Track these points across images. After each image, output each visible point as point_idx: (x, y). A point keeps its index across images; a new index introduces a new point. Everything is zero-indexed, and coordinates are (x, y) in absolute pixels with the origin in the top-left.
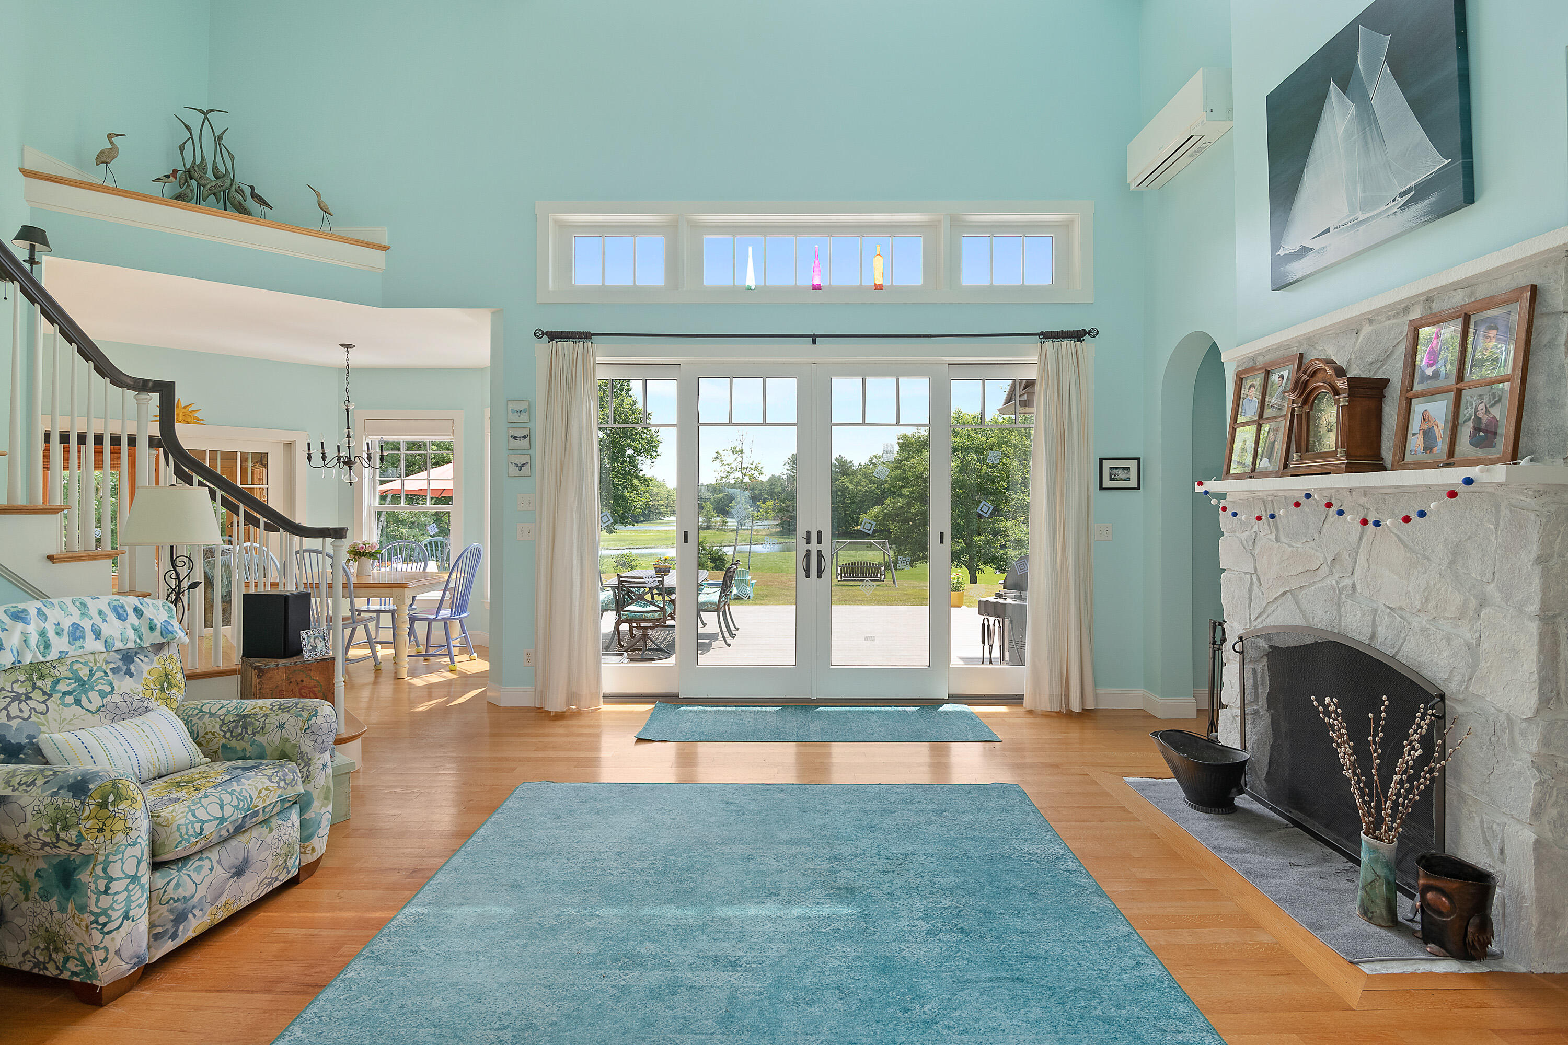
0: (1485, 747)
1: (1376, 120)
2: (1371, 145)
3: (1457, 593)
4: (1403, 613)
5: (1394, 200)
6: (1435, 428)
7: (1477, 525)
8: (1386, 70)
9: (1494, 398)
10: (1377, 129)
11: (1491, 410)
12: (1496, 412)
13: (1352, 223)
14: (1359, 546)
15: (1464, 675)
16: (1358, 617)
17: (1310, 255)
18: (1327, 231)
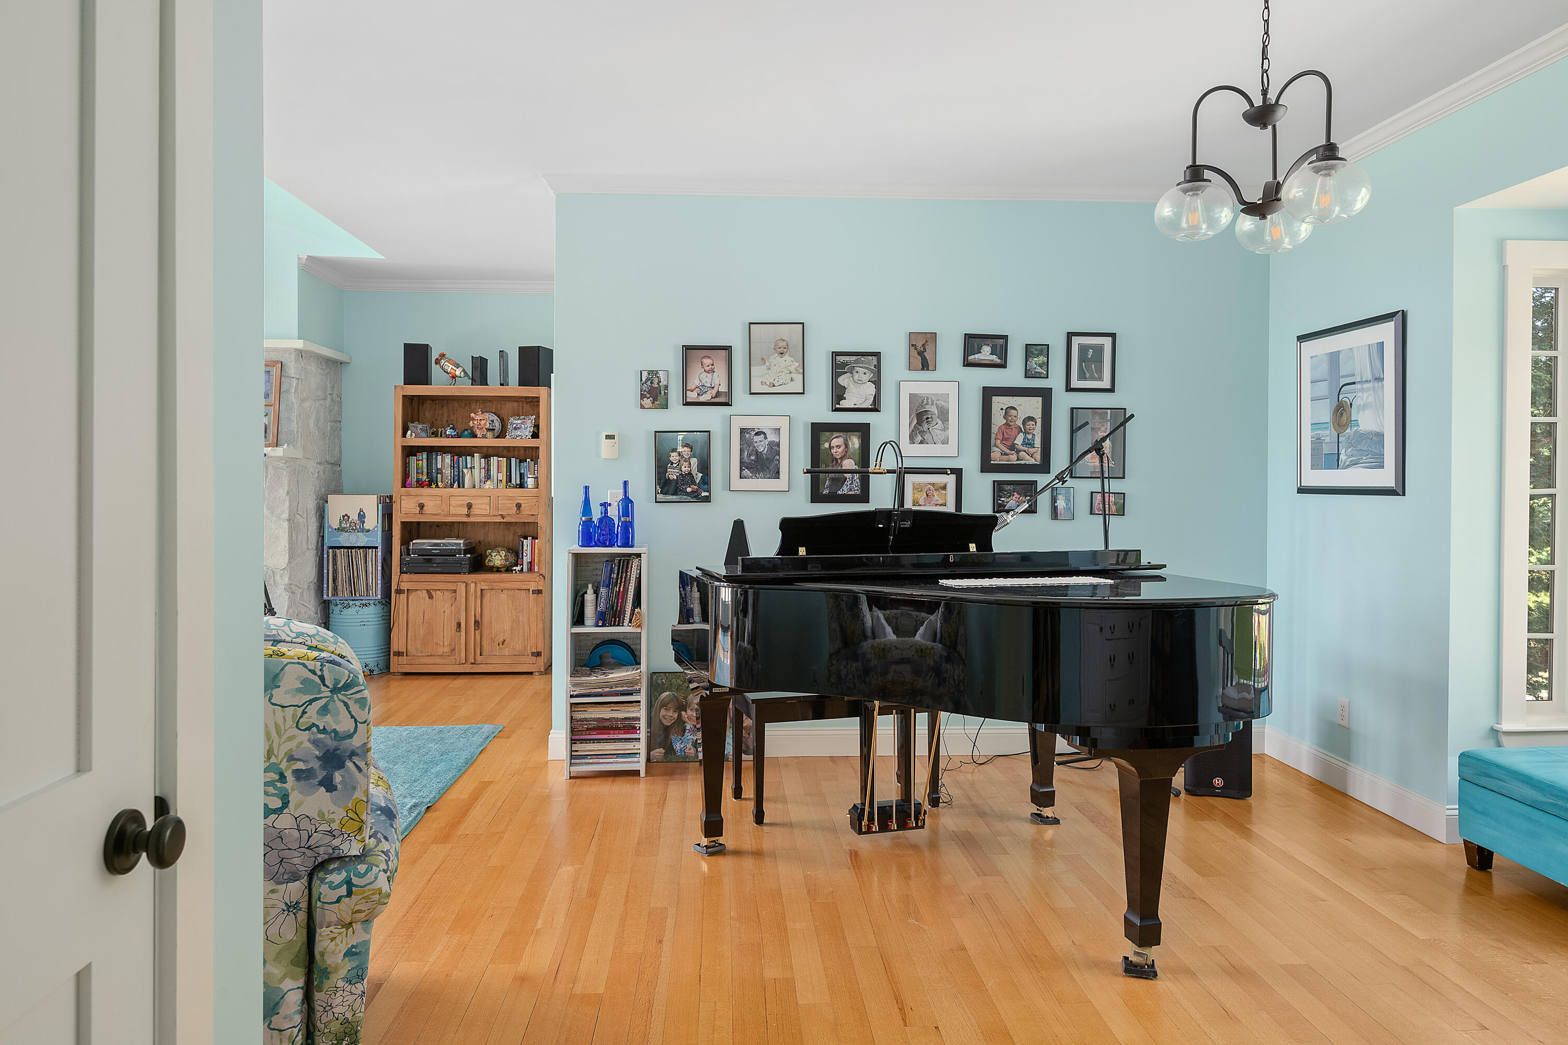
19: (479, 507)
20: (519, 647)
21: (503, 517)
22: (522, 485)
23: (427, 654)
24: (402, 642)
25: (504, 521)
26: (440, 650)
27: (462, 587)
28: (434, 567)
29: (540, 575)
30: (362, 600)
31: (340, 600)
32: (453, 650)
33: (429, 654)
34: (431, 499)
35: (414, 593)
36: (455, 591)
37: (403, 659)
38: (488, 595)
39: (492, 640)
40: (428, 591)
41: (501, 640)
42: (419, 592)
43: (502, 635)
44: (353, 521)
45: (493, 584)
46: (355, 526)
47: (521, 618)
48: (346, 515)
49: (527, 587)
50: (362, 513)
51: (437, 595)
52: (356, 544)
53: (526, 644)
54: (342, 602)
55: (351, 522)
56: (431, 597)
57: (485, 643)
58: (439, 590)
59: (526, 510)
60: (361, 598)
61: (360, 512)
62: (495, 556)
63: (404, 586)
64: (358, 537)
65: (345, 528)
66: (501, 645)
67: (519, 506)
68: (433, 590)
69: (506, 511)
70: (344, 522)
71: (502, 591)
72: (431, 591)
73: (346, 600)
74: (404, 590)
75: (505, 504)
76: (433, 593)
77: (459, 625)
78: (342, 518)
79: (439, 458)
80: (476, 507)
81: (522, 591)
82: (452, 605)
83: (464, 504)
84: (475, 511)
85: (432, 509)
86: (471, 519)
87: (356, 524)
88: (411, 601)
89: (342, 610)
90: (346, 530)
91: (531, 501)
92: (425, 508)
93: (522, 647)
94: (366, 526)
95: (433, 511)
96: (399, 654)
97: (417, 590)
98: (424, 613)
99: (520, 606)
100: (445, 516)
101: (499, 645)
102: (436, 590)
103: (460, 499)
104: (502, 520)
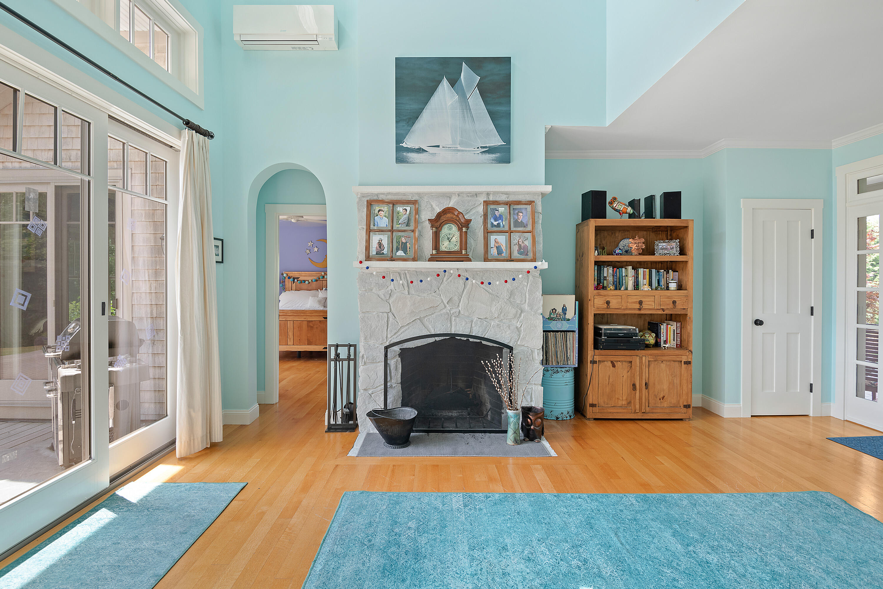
0: (524, 363)
1: (470, 110)
2: (466, 118)
3: (513, 309)
4: (486, 320)
5: (478, 148)
6: (502, 246)
7: (520, 283)
8: (476, 91)
9: (525, 238)
10: (470, 113)
11: (524, 242)
12: (526, 243)
13: (454, 149)
14: (462, 294)
15: (516, 339)
16: (463, 325)
17: (425, 153)
18: (438, 146)
19: (647, 303)
20: (674, 401)
21: (663, 310)
22: (668, 288)
23: (611, 406)
24: (595, 397)
25: (664, 313)
26: (620, 403)
27: (638, 359)
28: (621, 346)
29: (689, 351)
30: (566, 367)
31: (552, 368)
32: (629, 403)
33: (613, 405)
34: (615, 298)
35: (602, 363)
36: (631, 362)
37: (596, 409)
38: (653, 365)
39: (656, 396)
40: (612, 362)
41: (662, 396)
42: (606, 362)
43: (662, 392)
44: (558, 313)
45: (657, 357)
46: (560, 316)
47: (675, 381)
48: (554, 309)
49: (680, 359)
50: (564, 308)
51: (618, 364)
52: (562, 329)
53: (679, 399)
54: (552, 369)
55: (557, 314)
56: (614, 366)
57: (650, 399)
58: (619, 361)
59: (679, 306)
60: (565, 366)
61: (563, 307)
62: (648, 337)
63: (597, 358)
64: (562, 324)
65: (553, 318)
66: (661, 400)
67: (674, 302)
68: (615, 361)
69: (666, 306)
70: (553, 314)
71: (662, 362)
72: (614, 362)
73: (556, 368)
74: (597, 361)
75: (665, 301)
76: (616, 363)
77: (634, 385)
78: (551, 311)
79: (605, 269)
80: (645, 303)
81: (676, 362)
82: (628, 372)
83: (637, 302)
84: (644, 306)
85: (615, 305)
86: (642, 312)
87: (560, 315)
88: (601, 369)
89: (553, 374)
90: (553, 319)
91: (682, 299)
92: (610, 304)
93: (676, 401)
94: (567, 317)
95: (616, 306)
96: (592, 405)
97: (604, 361)
98: (609, 377)
99: (674, 372)
100: (624, 309)
101: (660, 399)
102: (617, 361)
103: (635, 298)
104: (663, 313)
